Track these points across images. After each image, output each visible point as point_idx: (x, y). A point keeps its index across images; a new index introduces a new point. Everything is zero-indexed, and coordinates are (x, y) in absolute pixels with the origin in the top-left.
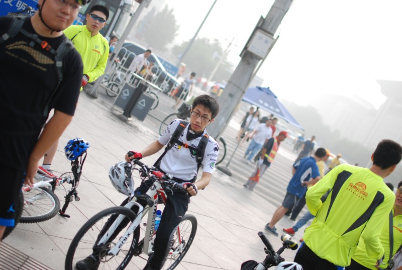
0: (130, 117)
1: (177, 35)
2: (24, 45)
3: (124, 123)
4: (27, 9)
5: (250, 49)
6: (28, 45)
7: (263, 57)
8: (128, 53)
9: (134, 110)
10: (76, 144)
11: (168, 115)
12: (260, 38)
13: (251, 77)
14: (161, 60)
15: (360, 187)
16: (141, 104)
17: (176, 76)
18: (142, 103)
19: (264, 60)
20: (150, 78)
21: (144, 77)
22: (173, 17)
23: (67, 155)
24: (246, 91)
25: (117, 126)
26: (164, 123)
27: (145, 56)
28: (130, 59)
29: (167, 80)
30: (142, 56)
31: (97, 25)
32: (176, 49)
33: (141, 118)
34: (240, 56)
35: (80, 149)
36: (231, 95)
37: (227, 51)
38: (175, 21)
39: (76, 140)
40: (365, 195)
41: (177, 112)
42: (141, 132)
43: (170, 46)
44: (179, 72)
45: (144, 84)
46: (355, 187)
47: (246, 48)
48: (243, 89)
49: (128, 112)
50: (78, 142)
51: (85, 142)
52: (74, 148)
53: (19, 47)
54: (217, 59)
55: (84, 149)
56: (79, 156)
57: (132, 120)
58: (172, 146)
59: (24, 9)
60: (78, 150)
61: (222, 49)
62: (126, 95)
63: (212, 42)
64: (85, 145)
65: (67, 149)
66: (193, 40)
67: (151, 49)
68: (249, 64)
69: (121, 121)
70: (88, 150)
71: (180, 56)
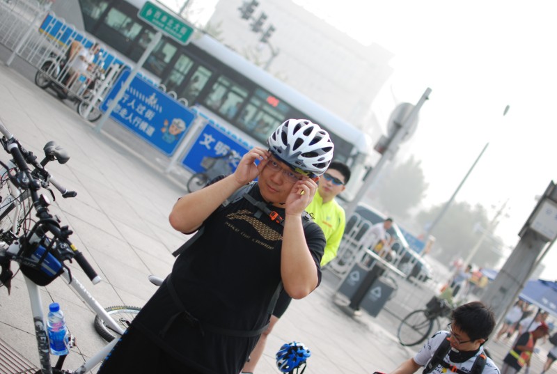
0: (358, 309)
1: (425, 196)
2: (248, 215)
3: (350, 319)
4: (229, 154)
5: (534, 226)
6: (252, 216)
7: (552, 238)
8: (361, 221)
9: (364, 302)
10: (293, 351)
11: (411, 310)
12: (548, 212)
13: (533, 265)
14: (402, 231)
16: (375, 293)
17: (422, 253)
18: (377, 292)
19: (552, 242)
20: (388, 258)
21: (381, 256)
22: (420, 171)
23: (279, 365)
24: (525, 285)
25: (340, 321)
26: (406, 323)
27: (385, 227)
28: (364, 230)
29: (413, 262)
30: (380, 226)
31: (331, 188)
32: (423, 216)
33: (374, 312)
34: (519, 235)
35: (298, 357)
36: (503, 290)
37: (495, 223)
38: (422, 177)
39: (293, 345)
41: (425, 308)
42: (372, 332)
43: (414, 212)
44: (426, 248)
45: (380, 265)
47: (528, 224)
48: (521, 282)
49: (356, 303)
50: (295, 348)
51: (305, 348)
52: (290, 356)
53: (241, 218)
54: (479, 233)
55: (304, 358)
56: (295, 368)
57: (361, 314)
58: (433, 368)
59: (225, 153)
60: (295, 359)
61: (486, 220)
62: (356, 279)
63: (473, 208)
64: (305, 353)
65: (279, 356)
66: (446, 206)
67: (393, 217)
68: (530, 247)
69: (346, 316)
70: (308, 360)
71: (428, 226)
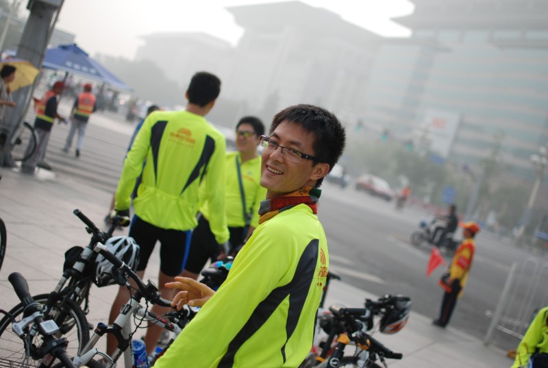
7: (58, 4)
13: (48, 32)
15: (185, 134)
19: (59, 9)
24: (46, 53)
34: (28, 8)
37: (15, 6)
40: (193, 141)
46: (178, 136)
48: (41, 52)
54: (4, 18)
61: (7, 3)
68: (41, 17)
